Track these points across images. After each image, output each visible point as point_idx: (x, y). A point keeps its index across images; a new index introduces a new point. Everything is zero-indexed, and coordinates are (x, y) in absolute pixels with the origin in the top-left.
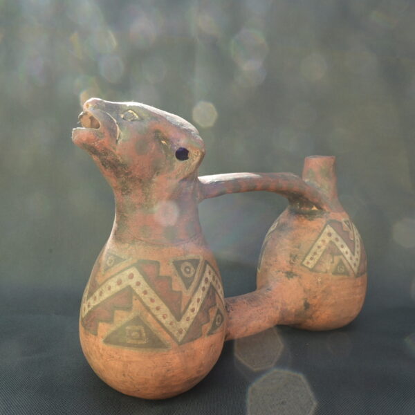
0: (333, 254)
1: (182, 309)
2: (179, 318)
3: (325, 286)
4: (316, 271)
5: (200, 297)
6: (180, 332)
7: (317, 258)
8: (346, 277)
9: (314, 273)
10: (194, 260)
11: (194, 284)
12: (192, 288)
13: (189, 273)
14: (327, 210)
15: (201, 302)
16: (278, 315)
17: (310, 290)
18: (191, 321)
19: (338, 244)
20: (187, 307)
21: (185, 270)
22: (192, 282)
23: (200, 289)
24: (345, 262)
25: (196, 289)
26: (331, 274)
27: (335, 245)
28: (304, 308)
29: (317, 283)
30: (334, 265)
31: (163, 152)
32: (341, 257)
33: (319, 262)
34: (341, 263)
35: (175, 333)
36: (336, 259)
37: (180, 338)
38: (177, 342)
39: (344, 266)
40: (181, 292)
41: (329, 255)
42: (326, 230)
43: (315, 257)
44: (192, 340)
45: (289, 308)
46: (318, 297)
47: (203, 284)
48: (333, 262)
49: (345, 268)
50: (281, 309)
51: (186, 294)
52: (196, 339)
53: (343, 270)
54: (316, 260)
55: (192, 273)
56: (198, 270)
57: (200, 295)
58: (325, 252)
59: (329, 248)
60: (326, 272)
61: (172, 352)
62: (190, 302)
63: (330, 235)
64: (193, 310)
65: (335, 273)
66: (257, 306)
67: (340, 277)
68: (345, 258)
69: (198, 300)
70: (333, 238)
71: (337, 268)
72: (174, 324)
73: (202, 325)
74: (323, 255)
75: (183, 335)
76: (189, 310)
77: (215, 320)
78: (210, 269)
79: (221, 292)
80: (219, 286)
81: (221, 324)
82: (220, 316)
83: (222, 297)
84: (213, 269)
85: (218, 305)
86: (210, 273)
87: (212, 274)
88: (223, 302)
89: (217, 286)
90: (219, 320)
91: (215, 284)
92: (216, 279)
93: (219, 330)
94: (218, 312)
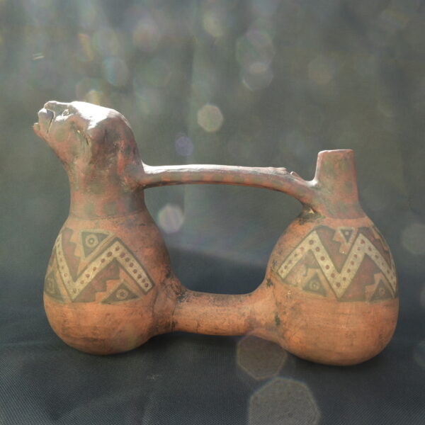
0: (307, 266)
1: (79, 272)
2: (75, 279)
3: (294, 302)
4: (288, 283)
5: (98, 267)
6: (75, 292)
7: (290, 267)
8: (320, 296)
9: (285, 285)
10: (101, 234)
11: (94, 254)
12: (90, 257)
13: (92, 243)
14: (322, 215)
15: (97, 271)
16: (243, 323)
17: (280, 303)
18: (85, 285)
19: (318, 255)
20: (82, 272)
21: (89, 241)
22: (92, 252)
23: (99, 260)
24: (322, 278)
25: (94, 259)
26: (301, 289)
27: (314, 255)
28: (275, 323)
29: (287, 296)
30: (306, 278)
31: (79, 140)
32: (318, 271)
33: (291, 273)
34: (316, 277)
35: (71, 291)
36: (311, 272)
37: (74, 296)
38: (71, 299)
39: (320, 282)
40: (80, 258)
41: (303, 266)
42: (310, 237)
43: (290, 265)
44: (85, 301)
45: (258, 318)
46: (287, 314)
47: (104, 256)
48: (306, 275)
49: (321, 286)
50: (248, 317)
51: (84, 261)
52: (88, 302)
53: (318, 288)
54: (289, 270)
55: (95, 245)
56: (102, 244)
57: (98, 265)
58: (300, 262)
59: (306, 258)
60: (296, 286)
61: (67, 306)
62: (86, 268)
63: (311, 242)
64: (88, 276)
65: (306, 289)
66: (218, 306)
67: (313, 295)
68: (323, 273)
69: (95, 269)
70: (313, 247)
71: (309, 282)
72: (71, 283)
73: (96, 292)
74: (296, 265)
75: (76, 294)
76: (84, 275)
77: (115, 292)
78: (120, 246)
79: (135, 271)
80: (131, 265)
81: (126, 299)
82: (124, 291)
83: (135, 276)
84: (126, 247)
85: (122, 280)
86: (117, 249)
87: (120, 251)
88: (139, 281)
89: (128, 264)
90: (122, 294)
91: (122, 261)
92: (127, 256)
93: (121, 303)
94: (122, 286)
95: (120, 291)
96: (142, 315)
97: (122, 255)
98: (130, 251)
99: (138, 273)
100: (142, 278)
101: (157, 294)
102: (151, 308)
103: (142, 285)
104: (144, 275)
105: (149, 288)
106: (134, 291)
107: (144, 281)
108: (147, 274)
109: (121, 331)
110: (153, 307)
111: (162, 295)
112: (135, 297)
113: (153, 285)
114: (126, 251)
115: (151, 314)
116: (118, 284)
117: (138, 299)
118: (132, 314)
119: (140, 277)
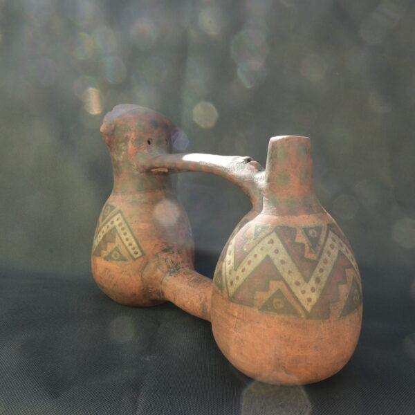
5: (105, 231)
6: (94, 247)
10: (113, 206)
11: (105, 221)
12: (103, 223)
15: (104, 234)
16: (199, 306)
18: (98, 243)
20: (98, 233)
22: (105, 219)
23: (107, 226)
40: (100, 222)
47: (110, 223)
56: (111, 214)
57: (105, 229)
62: (100, 230)
69: (103, 232)
73: (102, 249)
75: (95, 249)
76: (99, 235)
77: (111, 253)
78: (121, 217)
79: (127, 240)
80: (125, 234)
81: (118, 260)
82: (118, 253)
83: (127, 243)
84: (124, 219)
85: (117, 244)
86: (118, 220)
87: (120, 221)
88: (130, 248)
89: (123, 232)
90: (116, 256)
91: (119, 229)
92: (123, 226)
93: (114, 262)
94: (116, 249)
95: (114, 252)
96: (130, 276)
97: (120, 225)
98: (126, 222)
99: (130, 241)
100: (133, 246)
101: (147, 263)
102: (140, 273)
103: (132, 252)
104: (134, 244)
105: (138, 256)
106: (124, 255)
107: (134, 249)
108: (138, 244)
109: (115, 285)
110: (142, 273)
111: (152, 265)
112: (125, 260)
113: (143, 254)
114: (123, 222)
115: (139, 278)
116: (114, 246)
117: (127, 263)
118: (122, 273)
119: (130, 245)
